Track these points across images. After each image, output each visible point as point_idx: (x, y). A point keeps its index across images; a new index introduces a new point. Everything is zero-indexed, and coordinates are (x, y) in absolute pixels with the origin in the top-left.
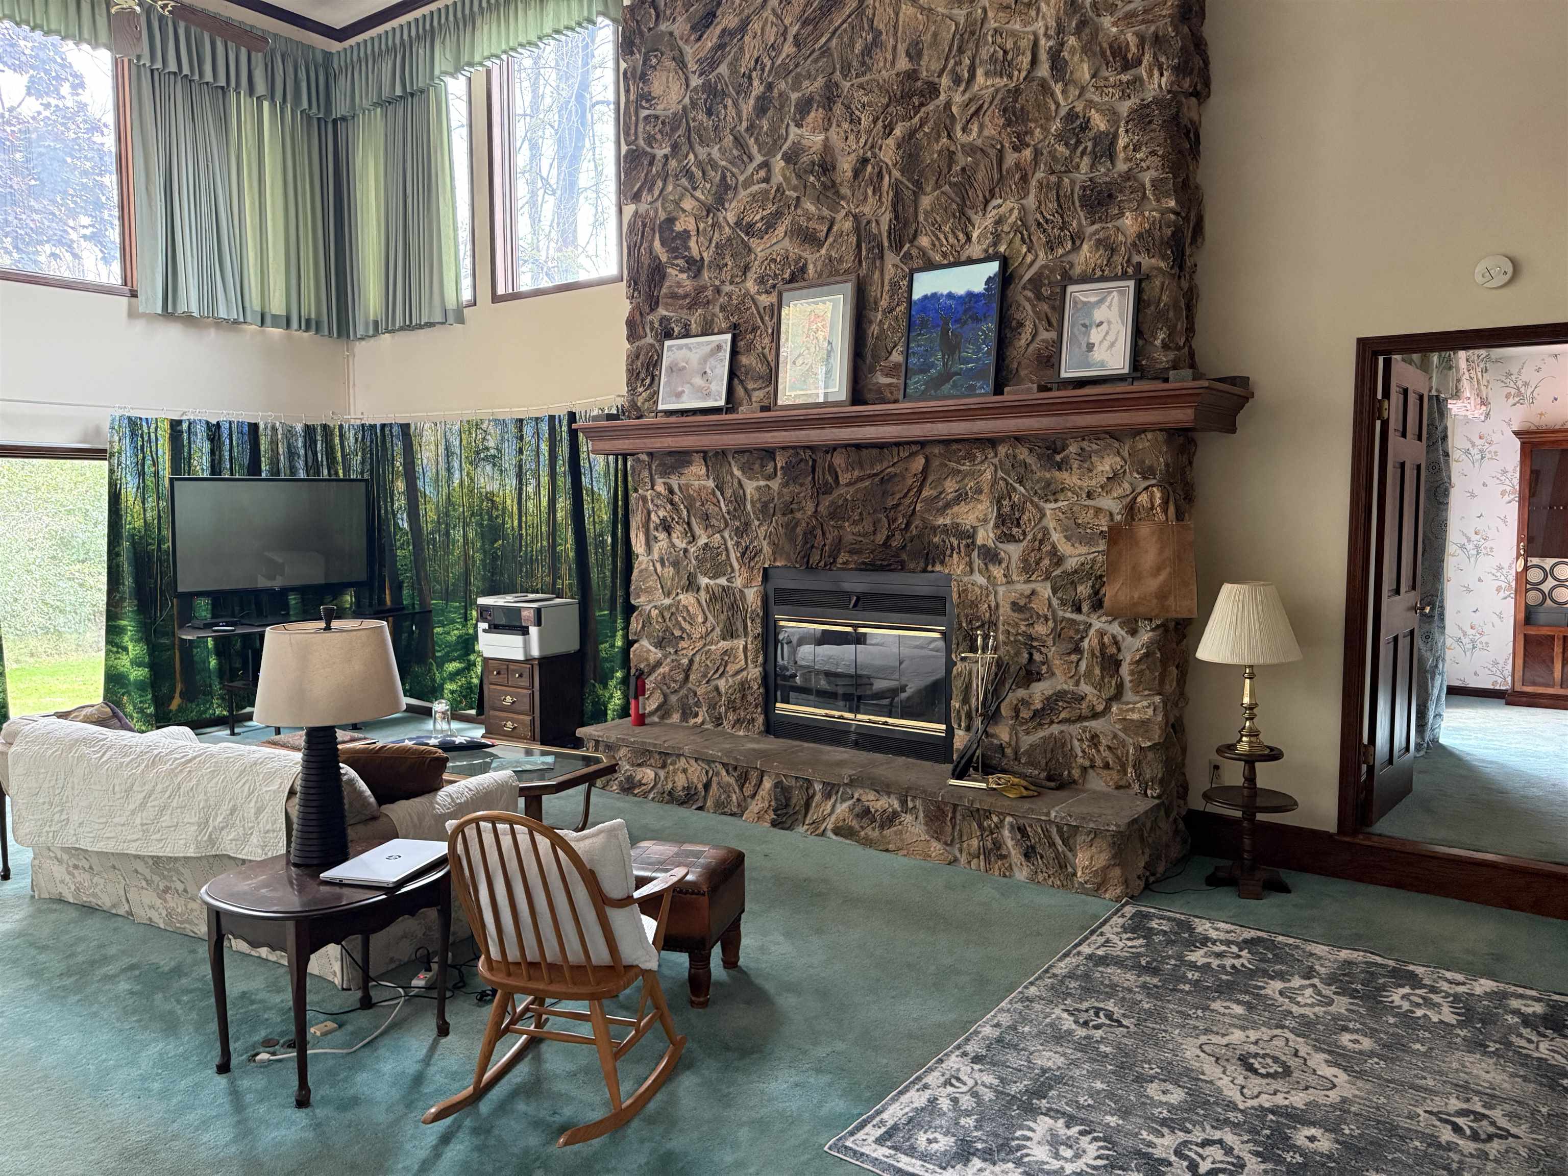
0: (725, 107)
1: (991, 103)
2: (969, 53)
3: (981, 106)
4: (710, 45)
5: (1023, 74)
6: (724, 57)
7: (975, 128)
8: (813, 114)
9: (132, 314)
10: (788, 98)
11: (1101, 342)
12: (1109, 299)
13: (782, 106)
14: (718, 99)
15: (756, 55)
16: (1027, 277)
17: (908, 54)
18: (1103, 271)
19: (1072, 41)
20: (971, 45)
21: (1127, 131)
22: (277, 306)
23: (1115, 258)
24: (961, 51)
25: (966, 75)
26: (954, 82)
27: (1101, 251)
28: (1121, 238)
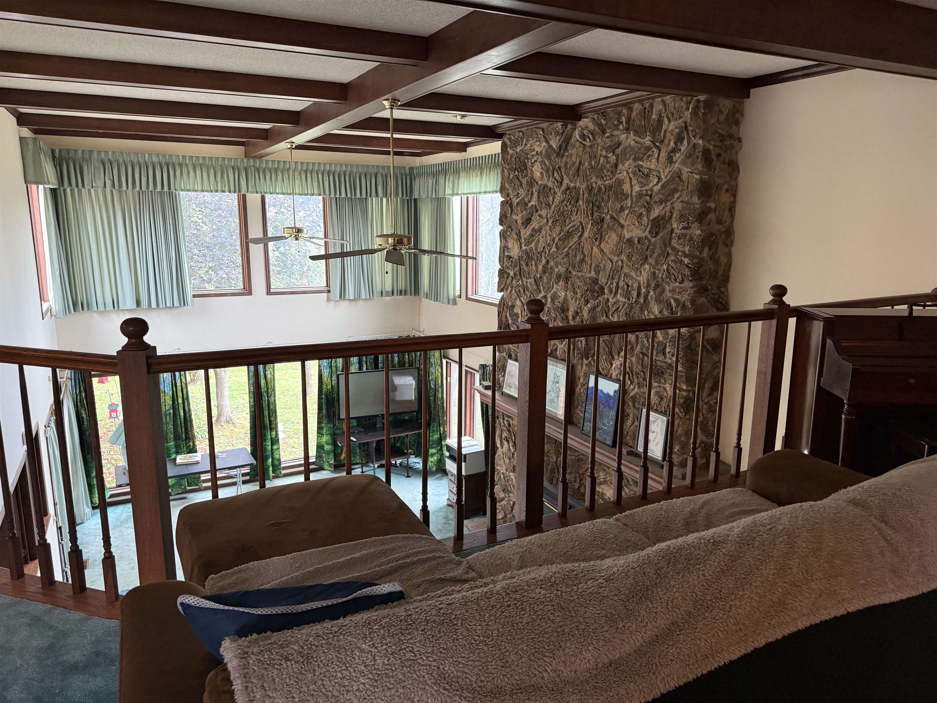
0: (532, 265)
1: (623, 307)
2: (616, 280)
3: (618, 308)
4: (528, 233)
5: (634, 300)
6: (533, 241)
7: (616, 316)
8: (561, 283)
9: (329, 300)
10: (554, 270)
11: (653, 441)
12: (658, 422)
13: (552, 273)
14: (530, 260)
15: (543, 245)
16: (632, 394)
17: (595, 271)
18: (657, 407)
19: (652, 293)
20: (617, 277)
21: (669, 346)
22: (388, 287)
23: (662, 403)
24: (613, 279)
25: (614, 291)
26: (609, 292)
27: (657, 398)
28: (665, 394)
